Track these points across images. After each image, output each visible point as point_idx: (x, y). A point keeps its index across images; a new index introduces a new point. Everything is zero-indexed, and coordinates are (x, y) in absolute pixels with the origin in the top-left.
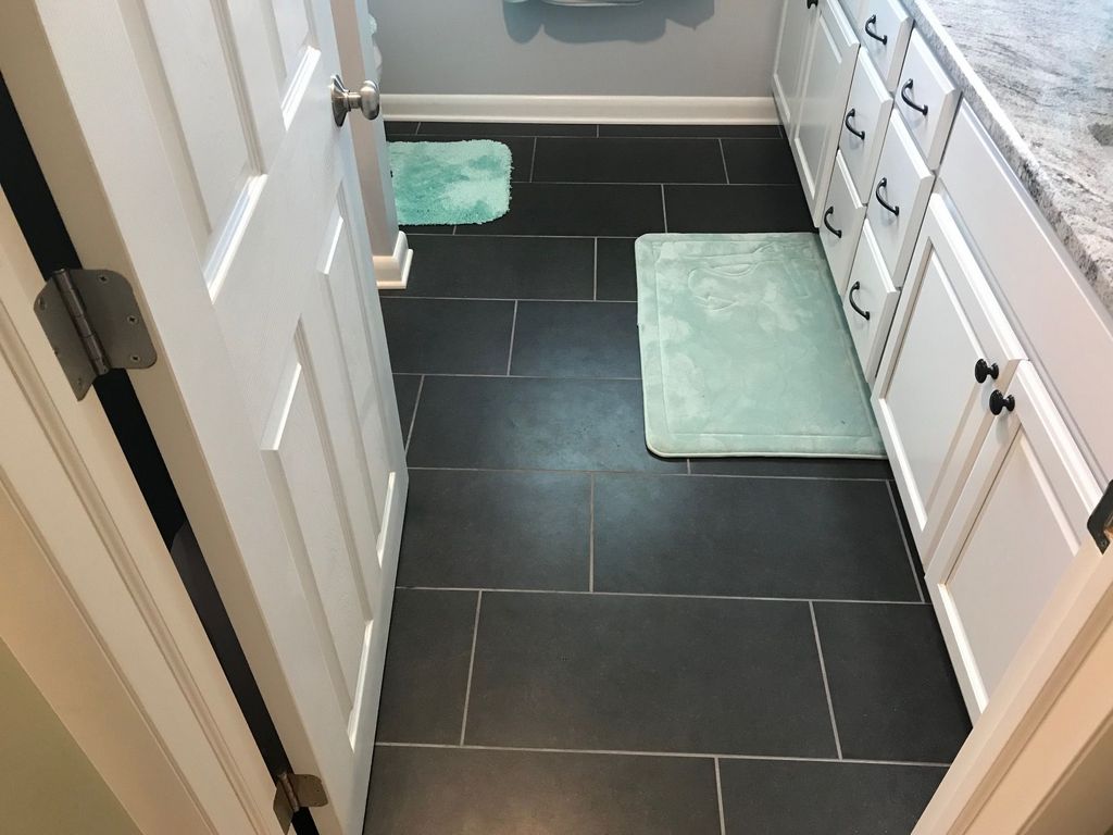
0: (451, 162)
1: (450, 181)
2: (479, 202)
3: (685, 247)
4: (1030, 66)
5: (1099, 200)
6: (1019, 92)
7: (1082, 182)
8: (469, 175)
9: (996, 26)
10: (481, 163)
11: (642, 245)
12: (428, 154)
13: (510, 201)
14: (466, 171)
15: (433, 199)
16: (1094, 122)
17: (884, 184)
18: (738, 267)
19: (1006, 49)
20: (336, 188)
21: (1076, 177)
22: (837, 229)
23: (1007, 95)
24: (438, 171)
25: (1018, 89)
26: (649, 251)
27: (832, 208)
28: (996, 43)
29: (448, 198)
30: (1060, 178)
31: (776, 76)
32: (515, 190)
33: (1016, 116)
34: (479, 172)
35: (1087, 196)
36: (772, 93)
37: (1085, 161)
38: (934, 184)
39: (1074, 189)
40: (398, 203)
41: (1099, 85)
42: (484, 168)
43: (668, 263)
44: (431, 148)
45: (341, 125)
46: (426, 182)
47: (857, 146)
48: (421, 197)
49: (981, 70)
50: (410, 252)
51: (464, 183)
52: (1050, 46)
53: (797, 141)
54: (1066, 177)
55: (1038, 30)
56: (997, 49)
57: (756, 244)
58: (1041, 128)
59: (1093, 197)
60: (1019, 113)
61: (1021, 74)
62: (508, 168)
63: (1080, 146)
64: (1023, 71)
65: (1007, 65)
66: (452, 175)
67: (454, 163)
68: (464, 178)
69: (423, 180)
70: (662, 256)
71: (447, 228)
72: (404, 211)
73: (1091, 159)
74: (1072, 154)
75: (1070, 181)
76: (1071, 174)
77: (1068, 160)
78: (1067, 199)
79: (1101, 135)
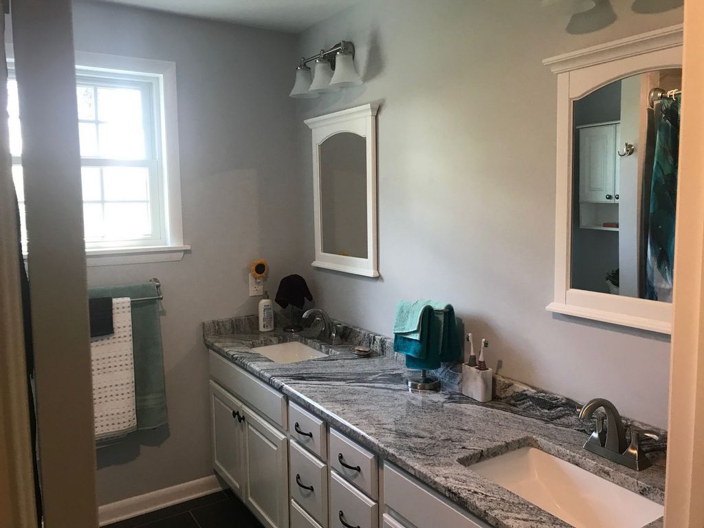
4: (407, 436)
5: (495, 499)
6: (415, 452)
7: (481, 492)
9: (377, 419)
16: (457, 458)
17: (342, 514)
19: (390, 430)
21: (476, 490)
23: (412, 455)
25: (413, 450)
28: (384, 428)
30: (470, 493)
31: (217, 462)
35: (488, 498)
36: (215, 472)
37: (472, 480)
38: (378, 511)
39: (481, 496)
41: (442, 438)
47: (309, 496)
52: (407, 424)
53: (250, 499)
54: (473, 491)
55: (395, 417)
56: (387, 431)
58: (440, 468)
59: (492, 498)
61: (407, 442)
63: (463, 472)
64: (407, 440)
65: (398, 439)
73: (473, 478)
74: (464, 478)
75: (475, 492)
76: (473, 489)
77: (465, 481)
78: (483, 503)
79: (465, 462)
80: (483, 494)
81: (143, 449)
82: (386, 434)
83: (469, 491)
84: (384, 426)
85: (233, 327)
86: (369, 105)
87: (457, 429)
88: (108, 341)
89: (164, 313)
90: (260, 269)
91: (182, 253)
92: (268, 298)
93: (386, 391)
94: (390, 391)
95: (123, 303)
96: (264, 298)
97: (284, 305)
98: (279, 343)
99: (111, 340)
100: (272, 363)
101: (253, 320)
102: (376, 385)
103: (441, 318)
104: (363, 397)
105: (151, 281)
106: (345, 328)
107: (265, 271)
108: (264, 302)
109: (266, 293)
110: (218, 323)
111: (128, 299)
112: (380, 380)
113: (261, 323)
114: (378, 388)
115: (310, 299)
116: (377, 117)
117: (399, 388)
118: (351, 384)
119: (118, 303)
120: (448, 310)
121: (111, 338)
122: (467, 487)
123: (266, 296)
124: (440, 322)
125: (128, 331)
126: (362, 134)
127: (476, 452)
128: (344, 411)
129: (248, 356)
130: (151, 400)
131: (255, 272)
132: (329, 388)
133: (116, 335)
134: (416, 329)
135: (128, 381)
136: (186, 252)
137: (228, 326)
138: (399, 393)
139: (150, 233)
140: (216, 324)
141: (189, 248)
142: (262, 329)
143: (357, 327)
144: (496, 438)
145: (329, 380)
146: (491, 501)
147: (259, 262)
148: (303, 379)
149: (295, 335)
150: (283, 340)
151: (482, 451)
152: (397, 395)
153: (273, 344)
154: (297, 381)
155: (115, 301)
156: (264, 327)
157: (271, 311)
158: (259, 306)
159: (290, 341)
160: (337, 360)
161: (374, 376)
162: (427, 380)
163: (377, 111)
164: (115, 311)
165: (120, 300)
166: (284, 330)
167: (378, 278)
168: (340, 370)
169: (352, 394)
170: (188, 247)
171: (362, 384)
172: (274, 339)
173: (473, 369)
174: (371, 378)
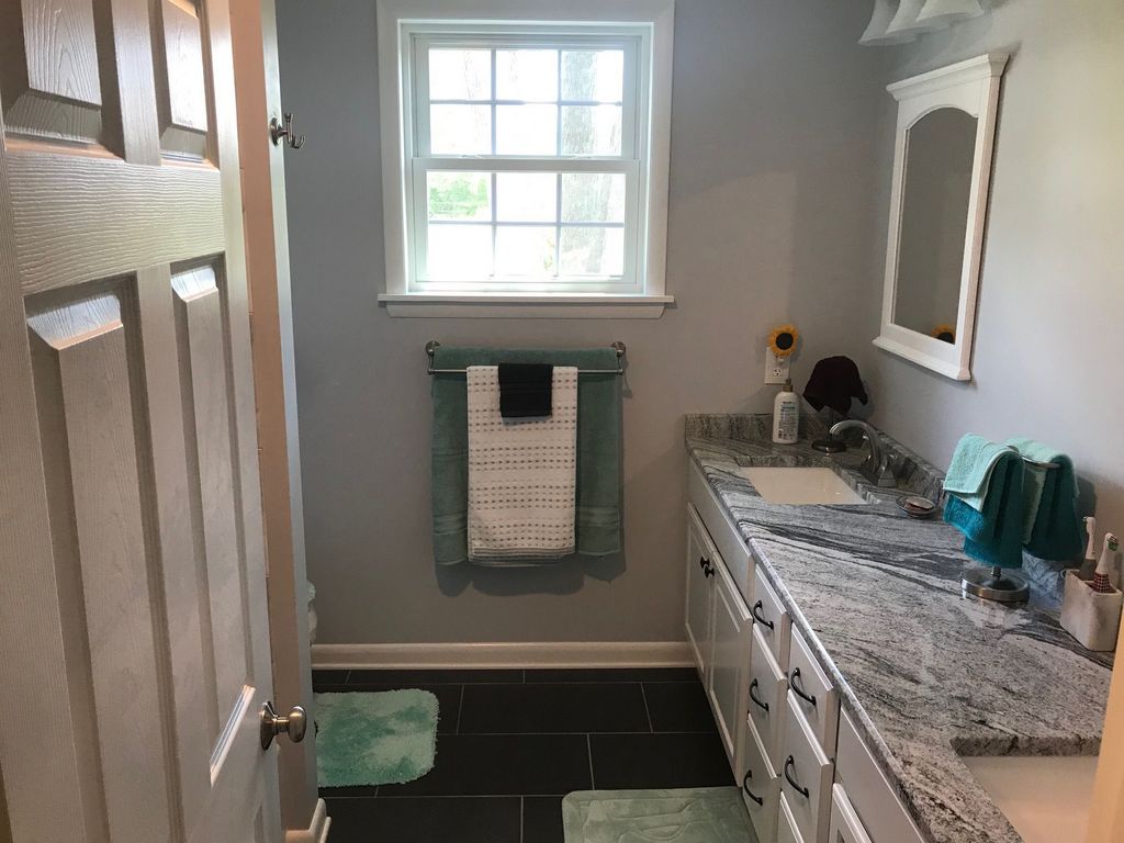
0: (380, 714)
1: (376, 736)
2: (404, 759)
3: (613, 806)
4: (892, 673)
5: (971, 829)
6: (886, 703)
7: (954, 808)
8: (395, 728)
9: (859, 630)
10: (409, 715)
11: (568, 805)
12: (356, 706)
13: (436, 757)
14: (393, 724)
15: (357, 757)
16: (955, 736)
17: (792, 762)
18: (667, 829)
19: (869, 654)
20: (255, 817)
21: (947, 802)
22: (757, 796)
23: (876, 707)
24: (364, 724)
25: (884, 699)
26: (576, 811)
27: (750, 772)
28: (861, 649)
29: (372, 754)
30: (933, 803)
31: (687, 625)
32: (442, 744)
33: (887, 730)
34: (405, 724)
35: (959, 824)
36: (685, 638)
37: (953, 783)
38: (833, 775)
39: (946, 815)
40: (320, 762)
41: (954, 694)
42: (411, 720)
43: (596, 825)
44: (361, 699)
45: (267, 748)
46: (350, 738)
47: (764, 717)
48: (345, 754)
49: (849, 677)
50: (328, 819)
51: (389, 737)
52: (907, 651)
53: (712, 693)
54: (938, 802)
55: (895, 634)
56: (862, 655)
57: (683, 801)
58: (909, 744)
59: (965, 825)
60: (889, 727)
61: (885, 682)
62: (433, 718)
63: (945, 764)
64: (886, 678)
65: (872, 672)
66: (379, 729)
67: (382, 715)
68: (390, 732)
69: (349, 735)
70: (590, 818)
71: (368, 789)
72: (326, 771)
73: (958, 780)
74: (939, 774)
75: (942, 806)
76: (941, 798)
77: (937, 781)
78: (942, 828)
79: (964, 748)
80: (953, 813)
81: (588, 581)
82: (857, 659)
83: (932, 799)
84: (864, 645)
85: (731, 427)
86: (987, 56)
87: (997, 686)
88: (543, 425)
89: (629, 394)
90: (784, 341)
91: (662, 307)
92: (791, 391)
93: (913, 585)
94: (920, 588)
95: (567, 374)
96: (785, 391)
97: (817, 406)
98: (797, 465)
99: (548, 425)
100: (756, 498)
101: (764, 422)
102: (904, 571)
103: (1040, 478)
104: (864, 587)
105: (613, 346)
106: (908, 460)
107: (793, 347)
108: (784, 396)
109: (789, 381)
110: (708, 420)
111: (574, 370)
112: (918, 564)
113: (776, 429)
114: (904, 577)
115: (864, 400)
116: (1002, 78)
117: (940, 585)
118: (861, 561)
119: (560, 374)
120: (1058, 465)
121: (548, 421)
122: (930, 791)
123: (788, 386)
124: (1036, 484)
125: (572, 415)
126: (972, 112)
127: (1001, 736)
128: (816, 603)
129: (728, 479)
130: (599, 517)
131: (775, 345)
132: (818, 560)
133: (555, 418)
134: (974, 490)
135: (566, 483)
136: (667, 305)
137: (724, 425)
138: (935, 594)
139: (621, 273)
140: (705, 420)
141: (672, 301)
142: (776, 439)
143: (926, 463)
144: (1065, 722)
145: (828, 545)
146: (961, 830)
147: (784, 329)
148: (787, 534)
149: (827, 457)
150: (803, 461)
151: (1016, 738)
152: (927, 598)
153: (786, 466)
154: (775, 537)
155: (556, 370)
156: (780, 435)
157: (796, 412)
158: (776, 402)
159: (816, 466)
160: (867, 513)
161: (910, 555)
162: (1000, 584)
163: (1004, 67)
164: (555, 385)
165: (563, 369)
166: (813, 446)
167: (969, 382)
168: (859, 532)
169: (849, 577)
170: (670, 299)
171: (879, 565)
172: (788, 459)
173: (1082, 585)
174: (901, 557)
